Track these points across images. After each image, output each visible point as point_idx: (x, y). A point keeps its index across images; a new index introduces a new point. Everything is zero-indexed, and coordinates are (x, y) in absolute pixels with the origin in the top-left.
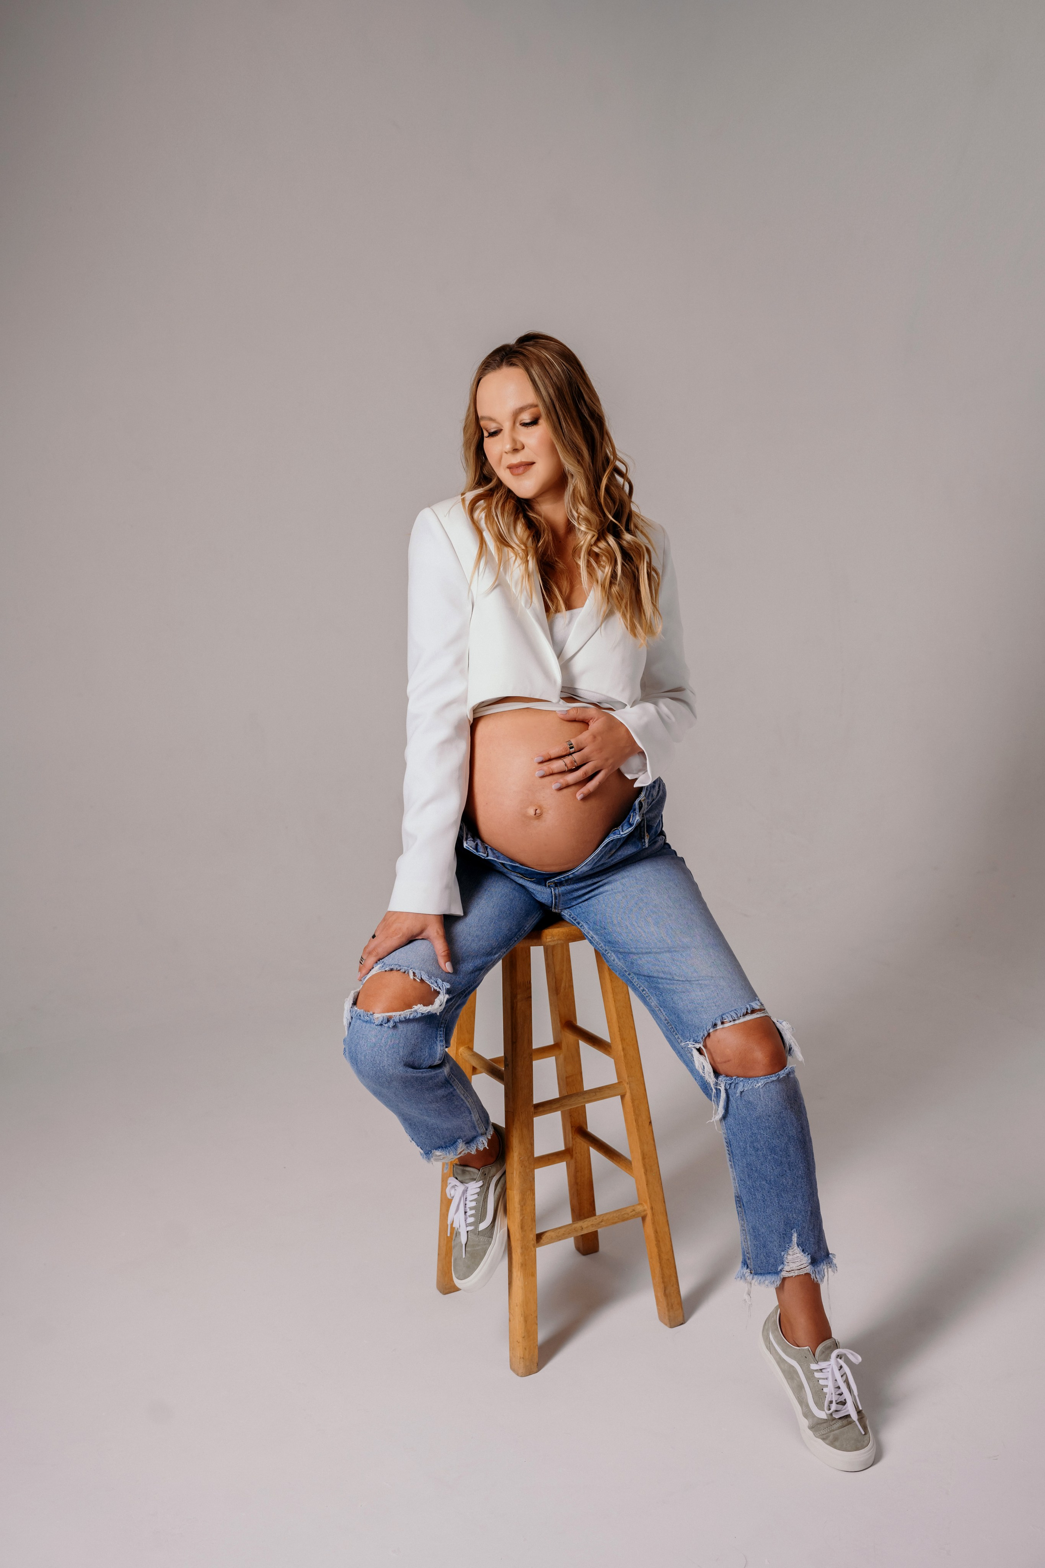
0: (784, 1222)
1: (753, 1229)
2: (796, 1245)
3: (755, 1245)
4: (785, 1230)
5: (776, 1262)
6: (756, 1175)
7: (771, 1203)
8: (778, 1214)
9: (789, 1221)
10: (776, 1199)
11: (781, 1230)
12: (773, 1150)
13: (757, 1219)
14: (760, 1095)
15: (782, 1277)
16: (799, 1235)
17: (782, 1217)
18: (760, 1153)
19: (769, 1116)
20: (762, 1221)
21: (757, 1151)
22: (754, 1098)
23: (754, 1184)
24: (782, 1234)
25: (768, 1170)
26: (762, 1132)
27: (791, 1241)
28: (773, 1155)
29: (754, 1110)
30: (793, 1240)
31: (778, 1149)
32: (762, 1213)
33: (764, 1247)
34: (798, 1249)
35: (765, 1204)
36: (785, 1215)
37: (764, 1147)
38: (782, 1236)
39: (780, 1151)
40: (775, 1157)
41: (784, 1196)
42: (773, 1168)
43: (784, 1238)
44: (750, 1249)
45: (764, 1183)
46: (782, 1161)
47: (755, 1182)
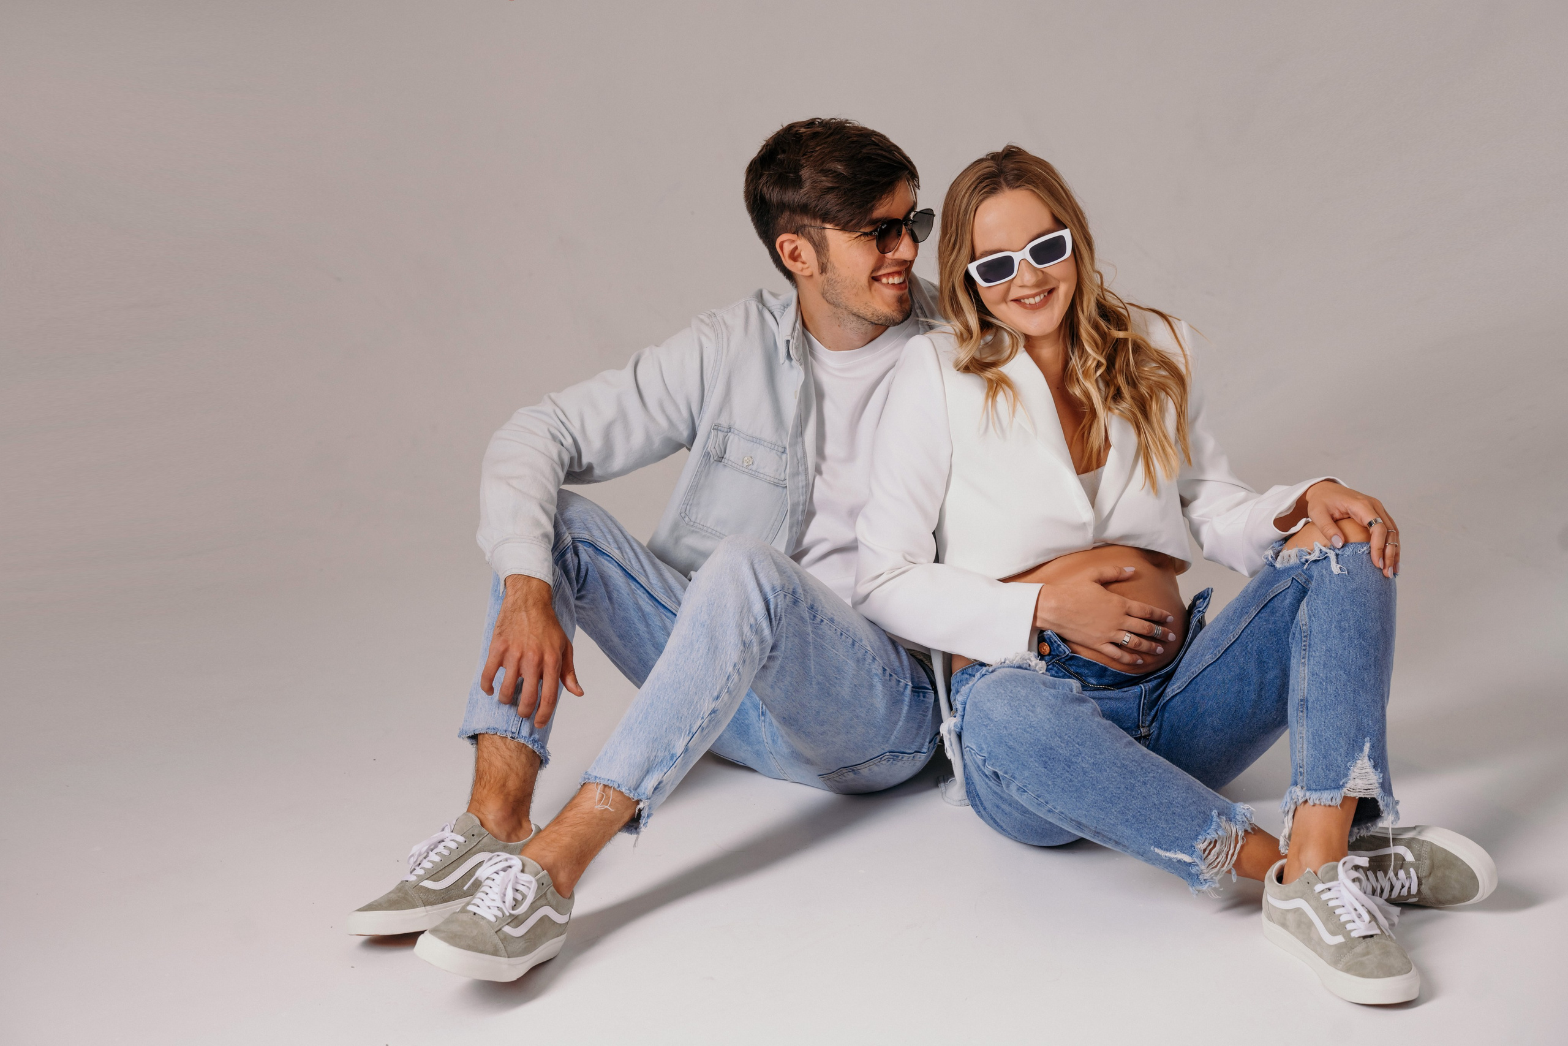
0: (1357, 726)
1: (1313, 736)
2: (1367, 758)
3: (1312, 755)
4: (1357, 737)
5: (1338, 776)
6: (1334, 662)
7: (1345, 699)
8: (1351, 714)
9: (1363, 727)
10: (1352, 695)
11: (1352, 735)
12: (1362, 633)
13: (1323, 720)
14: (1362, 564)
15: (1343, 795)
16: (1373, 747)
17: (1355, 719)
18: (1346, 634)
19: (1367, 591)
20: (1329, 722)
21: (1343, 632)
22: (1355, 566)
23: (1329, 675)
24: (1351, 740)
25: (1351, 657)
26: (1355, 609)
27: (1362, 750)
28: (1361, 640)
29: (1351, 581)
30: (1365, 750)
31: (1368, 635)
32: (1331, 711)
33: (1325, 757)
34: (1369, 763)
35: (1337, 699)
36: (1359, 718)
37: (1352, 627)
38: (1352, 742)
39: (1370, 638)
40: (1363, 642)
41: (1361, 694)
42: (1357, 656)
43: (1354, 746)
44: (1305, 760)
45: (1342, 673)
46: (1370, 651)
47: (1330, 671)
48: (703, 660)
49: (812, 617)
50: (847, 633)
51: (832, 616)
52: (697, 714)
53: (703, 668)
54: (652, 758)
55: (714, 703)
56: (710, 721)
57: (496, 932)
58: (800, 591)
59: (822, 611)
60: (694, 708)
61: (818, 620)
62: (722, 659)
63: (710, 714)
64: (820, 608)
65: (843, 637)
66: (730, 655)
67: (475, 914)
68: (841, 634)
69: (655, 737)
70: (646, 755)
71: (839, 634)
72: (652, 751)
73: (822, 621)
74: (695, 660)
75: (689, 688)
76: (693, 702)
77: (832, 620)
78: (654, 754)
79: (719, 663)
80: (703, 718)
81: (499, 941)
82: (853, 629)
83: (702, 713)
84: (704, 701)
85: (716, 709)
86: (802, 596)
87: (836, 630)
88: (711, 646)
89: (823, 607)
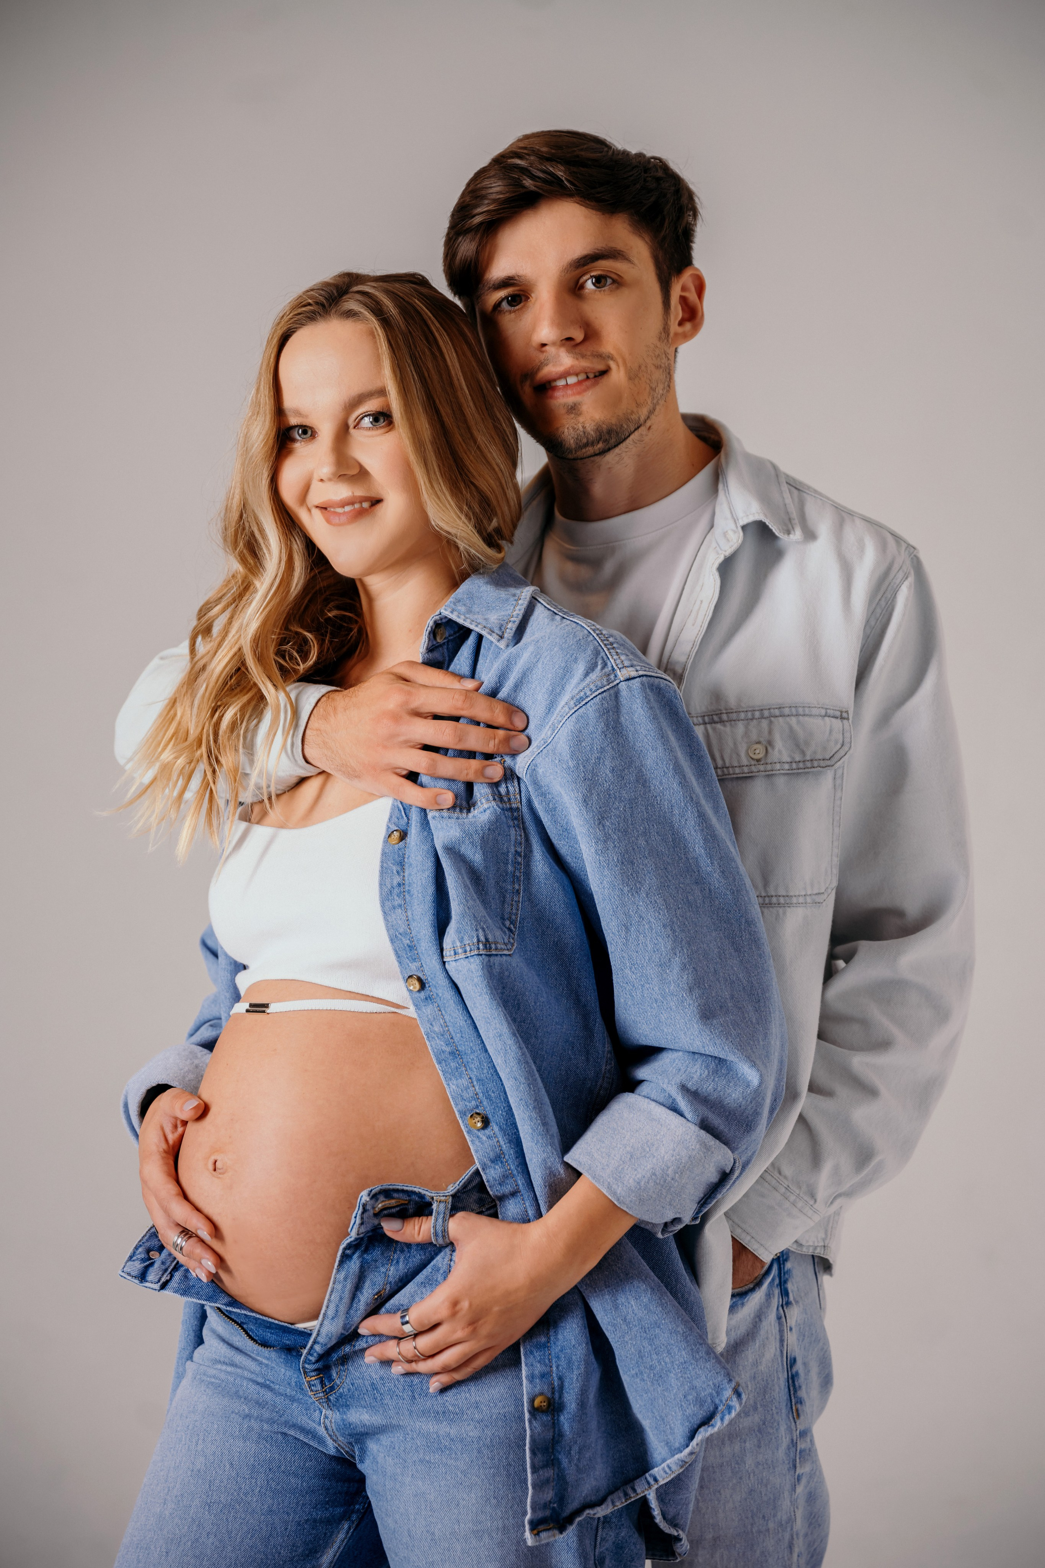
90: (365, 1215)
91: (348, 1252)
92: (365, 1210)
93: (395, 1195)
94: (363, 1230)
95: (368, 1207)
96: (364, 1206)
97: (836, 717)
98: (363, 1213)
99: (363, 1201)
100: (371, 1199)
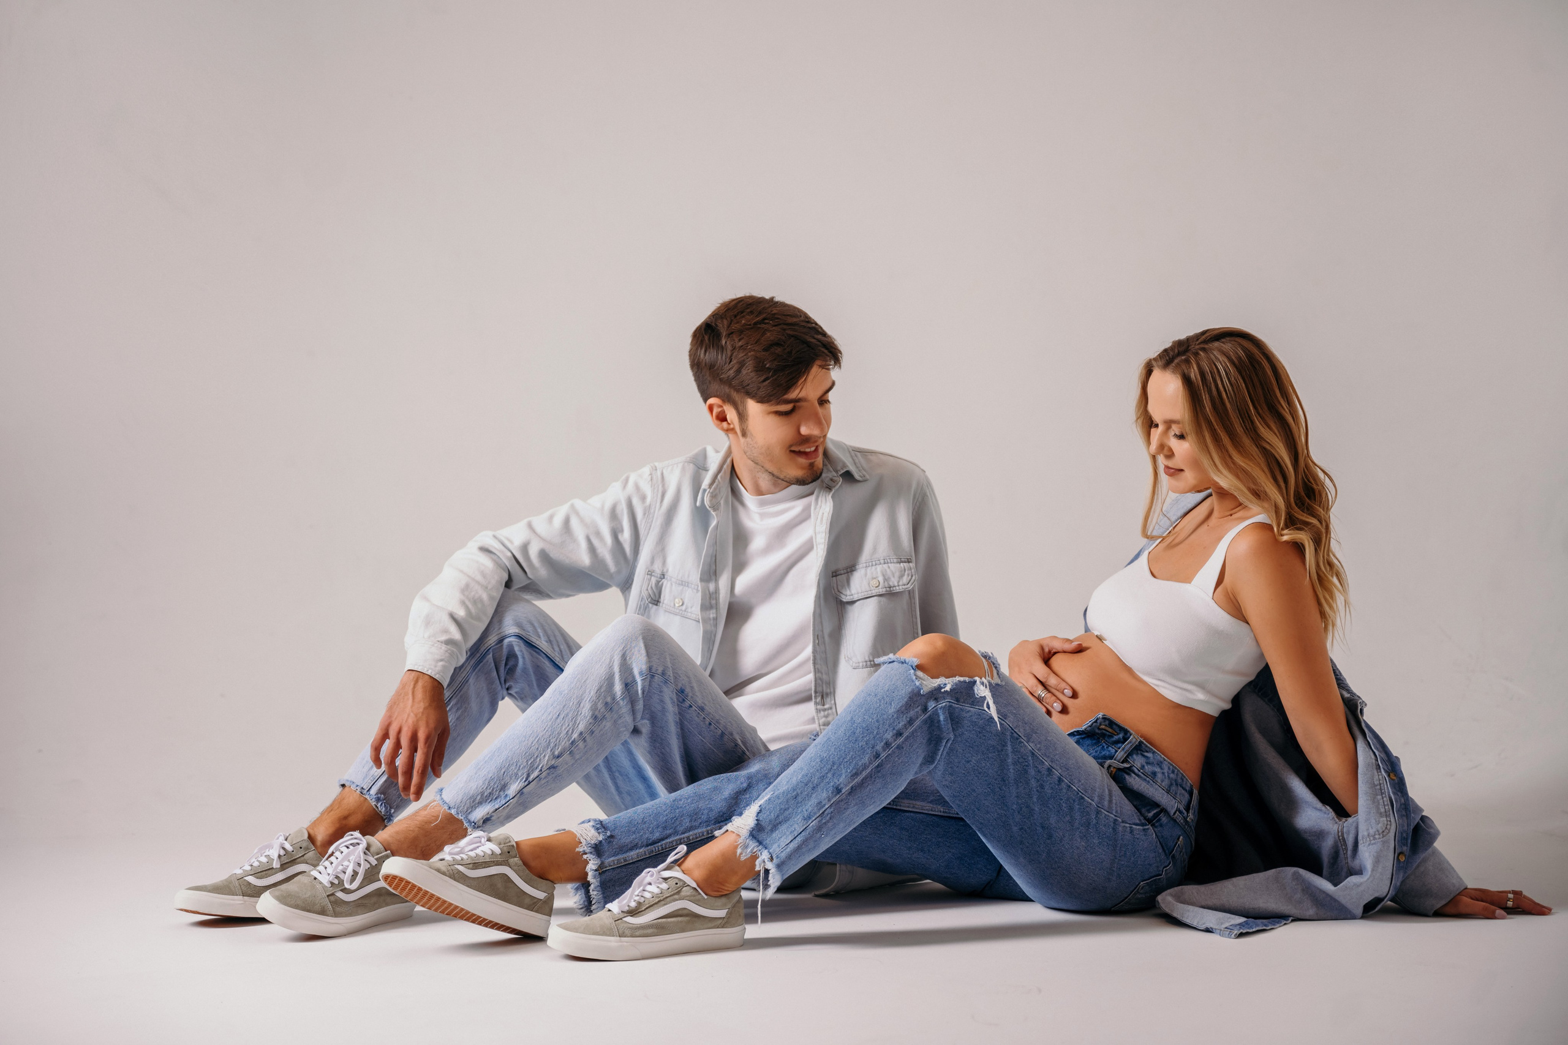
48: (551, 723)
49: (681, 700)
50: (717, 725)
51: (703, 705)
52: (536, 766)
53: (550, 730)
54: (486, 794)
55: (554, 760)
56: (548, 774)
57: (328, 896)
58: (670, 673)
59: (692, 697)
60: (534, 761)
61: (687, 703)
62: (570, 726)
63: (549, 768)
64: (690, 694)
65: (712, 727)
66: (578, 724)
67: (315, 878)
68: (710, 724)
69: (493, 777)
70: (480, 790)
71: (707, 723)
72: (487, 788)
73: (691, 706)
74: (545, 721)
75: (532, 743)
76: (534, 755)
77: (702, 709)
78: (489, 791)
79: (565, 729)
80: (541, 770)
81: (329, 903)
82: (725, 722)
83: (540, 767)
84: (545, 756)
85: (555, 765)
86: (672, 678)
87: (704, 718)
88: (562, 713)
89: (693, 694)
90: (1094, 724)
91: (1075, 733)
92: (1096, 722)
93: (1114, 727)
94: (1088, 729)
95: (1098, 721)
96: (1097, 719)
97: (905, 562)
98: (1094, 722)
99: (1098, 716)
100: (1103, 718)
